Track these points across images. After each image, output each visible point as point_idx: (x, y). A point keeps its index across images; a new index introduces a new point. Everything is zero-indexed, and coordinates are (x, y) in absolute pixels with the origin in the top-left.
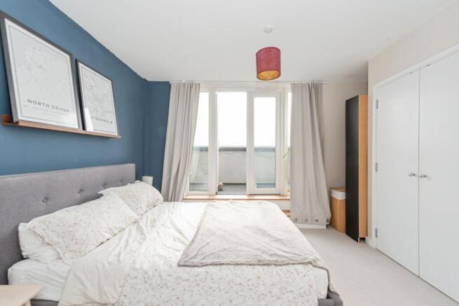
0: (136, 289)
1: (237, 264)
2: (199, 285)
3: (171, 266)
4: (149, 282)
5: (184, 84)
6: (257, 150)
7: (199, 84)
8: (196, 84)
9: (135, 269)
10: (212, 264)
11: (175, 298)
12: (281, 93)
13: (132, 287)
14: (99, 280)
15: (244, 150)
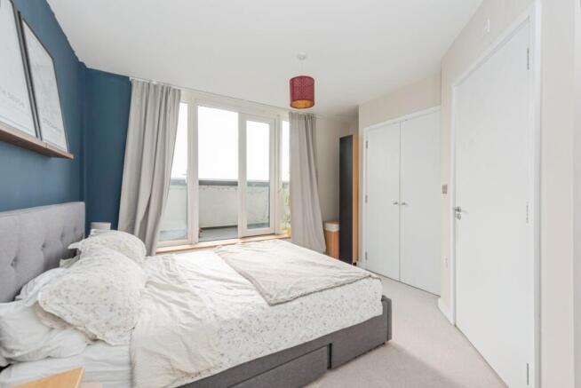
0: (234, 342)
1: (321, 291)
2: (297, 317)
3: (263, 309)
4: (247, 330)
5: (155, 86)
6: (250, 184)
7: (179, 91)
8: (174, 90)
9: (225, 322)
10: (301, 296)
11: (278, 338)
12: (275, 120)
13: (229, 343)
14: (186, 345)
15: (235, 184)
